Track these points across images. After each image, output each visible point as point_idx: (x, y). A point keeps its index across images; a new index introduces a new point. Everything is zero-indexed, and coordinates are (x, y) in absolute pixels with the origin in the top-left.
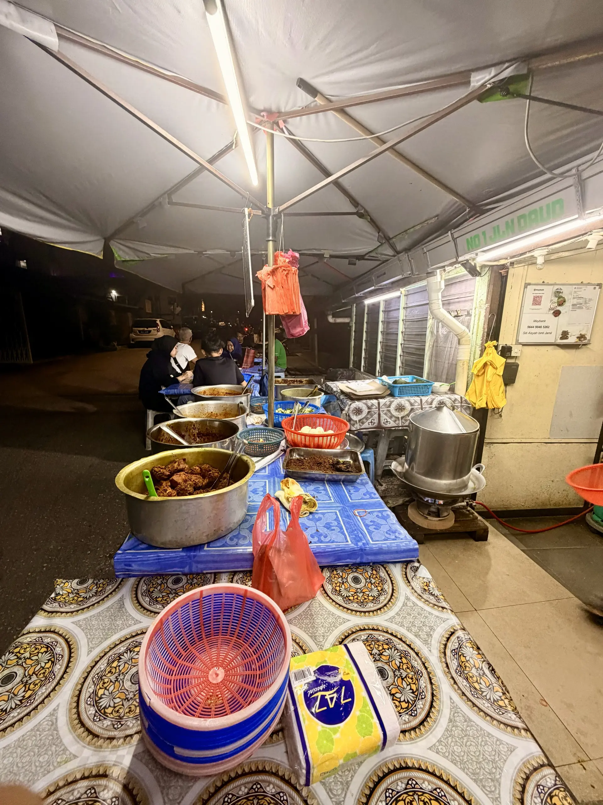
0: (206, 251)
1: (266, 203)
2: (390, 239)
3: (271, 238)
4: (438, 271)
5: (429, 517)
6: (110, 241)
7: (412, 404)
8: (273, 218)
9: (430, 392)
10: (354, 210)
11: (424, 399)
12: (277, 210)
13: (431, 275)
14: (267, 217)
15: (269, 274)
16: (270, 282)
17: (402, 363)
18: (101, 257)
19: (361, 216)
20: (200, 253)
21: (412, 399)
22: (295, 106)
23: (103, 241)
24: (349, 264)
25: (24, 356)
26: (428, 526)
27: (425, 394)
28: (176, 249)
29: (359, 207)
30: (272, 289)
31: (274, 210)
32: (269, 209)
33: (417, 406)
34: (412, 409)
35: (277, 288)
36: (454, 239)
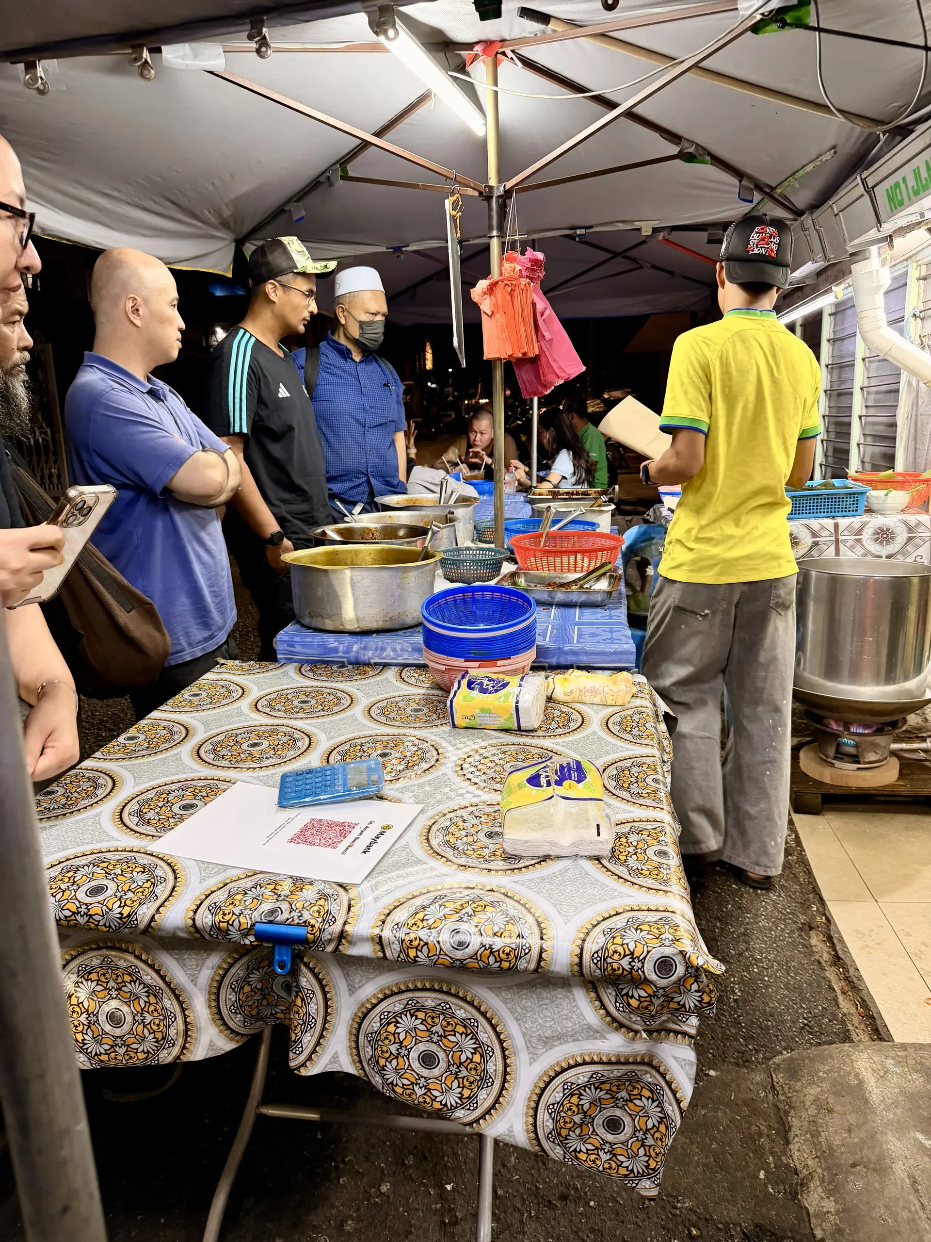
0: (408, 246)
1: (486, 178)
2: (773, 189)
3: (495, 233)
4: (874, 249)
5: (837, 763)
6: (244, 245)
7: (814, 534)
8: (497, 201)
9: (862, 508)
10: (674, 150)
11: (843, 522)
12: (502, 188)
13: (858, 258)
14: (489, 198)
15: (485, 294)
16: (486, 306)
17: (826, 456)
18: (230, 275)
19: (689, 158)
20: (398, 249)
21: (815, 524)
22: (524, 31)
23: (233, 245)
24: (710, 242)
25: (55, 480)
26: (831, 779)
27: (846, 512)
28: (356, 246)
29: (684, 143)
30: (490, 317)
31: (498, 188)
32: (491, 188)
33: (826, 537)
34: (816, 544)
35: (497, 316)
36: (870, 191)
